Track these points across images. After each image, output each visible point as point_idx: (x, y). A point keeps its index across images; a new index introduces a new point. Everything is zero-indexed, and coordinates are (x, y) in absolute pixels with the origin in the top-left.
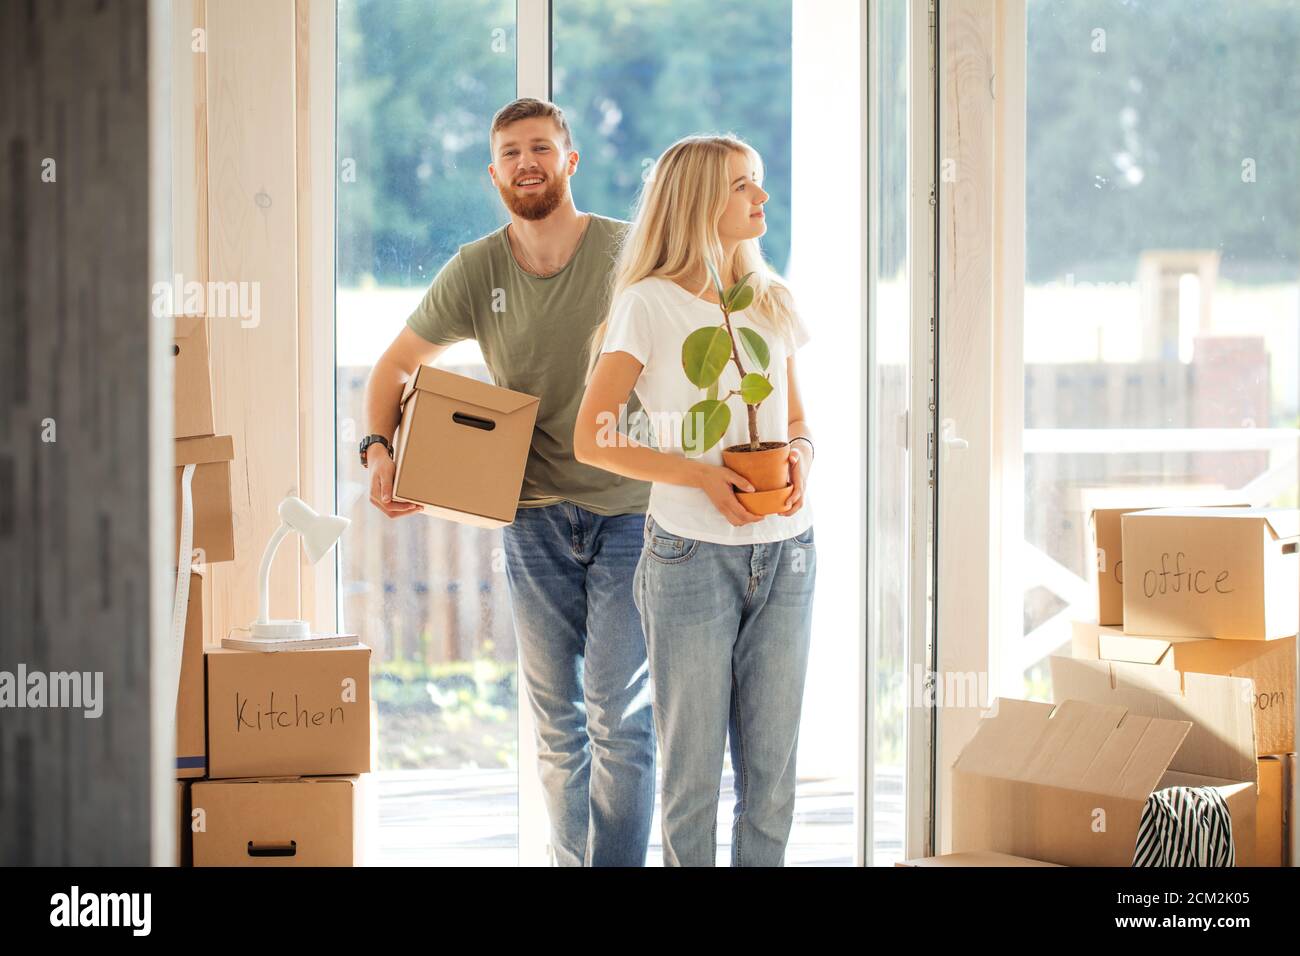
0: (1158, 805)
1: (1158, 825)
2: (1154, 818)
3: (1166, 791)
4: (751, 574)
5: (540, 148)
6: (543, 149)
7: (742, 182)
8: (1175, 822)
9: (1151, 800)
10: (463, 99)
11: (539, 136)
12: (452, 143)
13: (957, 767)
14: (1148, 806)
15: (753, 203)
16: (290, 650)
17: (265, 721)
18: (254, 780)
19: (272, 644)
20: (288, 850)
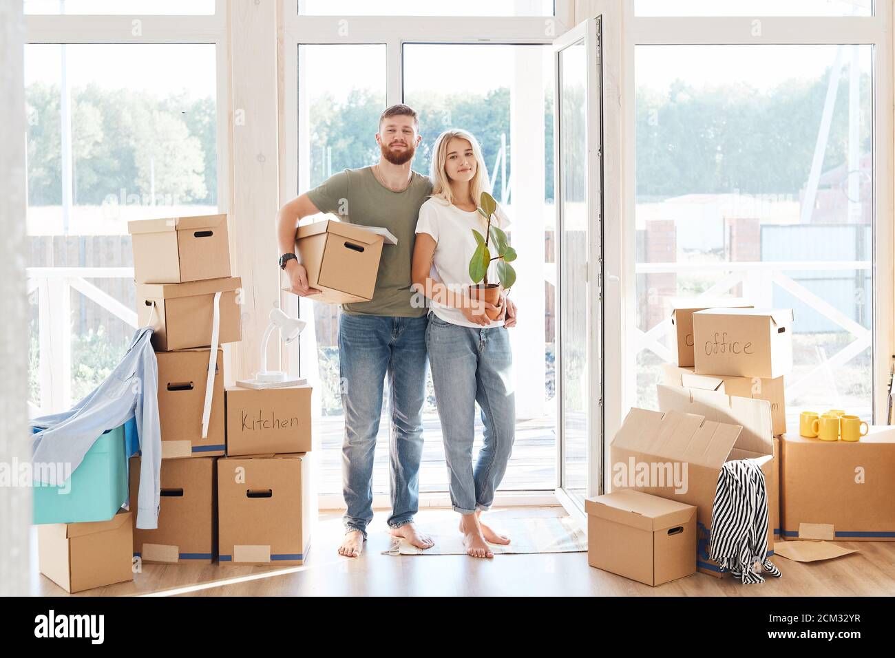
0: (727, 471)
1: (727, 483)
2: (725, 478)
3: (730, 462)
5: (406, 131)
6: (407, 132)
8: (737, 482)
9: (723, 469)
11: (407, 125)
13: (614, 444)
14: (722, 472)
16: (270, 388)
17: (257, 425)
18: (251, 457)
19: (261, 386)
20: (268, 494)
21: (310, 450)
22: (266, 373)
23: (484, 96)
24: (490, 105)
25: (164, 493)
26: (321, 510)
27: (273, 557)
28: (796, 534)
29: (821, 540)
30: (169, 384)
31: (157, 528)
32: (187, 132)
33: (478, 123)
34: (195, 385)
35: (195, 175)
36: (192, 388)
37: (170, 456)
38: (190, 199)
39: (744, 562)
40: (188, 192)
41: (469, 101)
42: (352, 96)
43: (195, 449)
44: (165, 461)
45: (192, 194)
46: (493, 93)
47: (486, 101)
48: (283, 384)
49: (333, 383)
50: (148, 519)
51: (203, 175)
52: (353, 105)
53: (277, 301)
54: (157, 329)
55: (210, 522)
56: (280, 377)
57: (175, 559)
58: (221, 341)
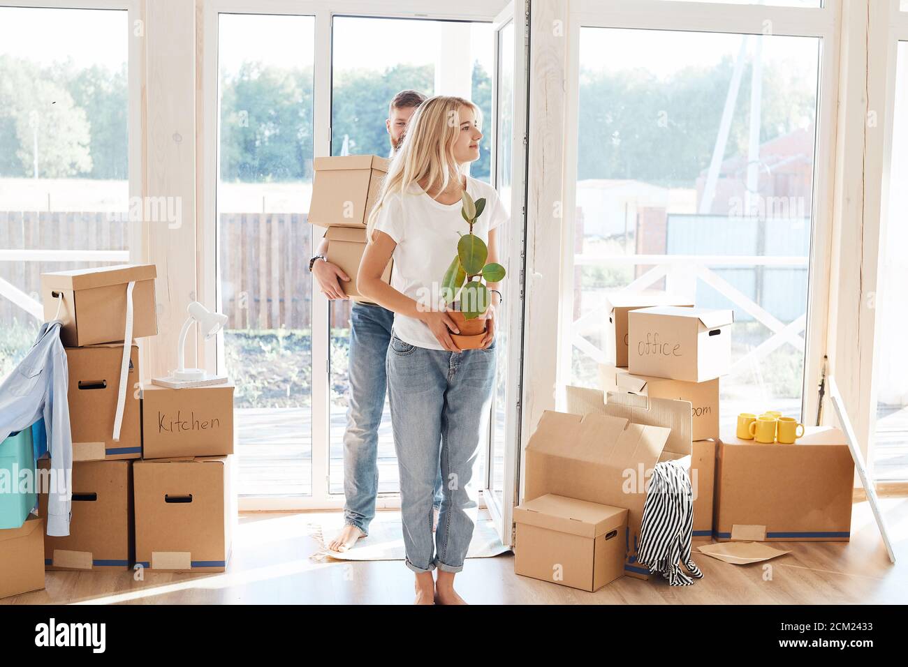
0: (658, 474)
1: (659, 485)
4: (449, 367)
7: (467, 125)
8: (669, 484)
9: (654, 472)
10: (270, 118)
12: (267, 133)
13: (528, 449)
14: (653, 475)
15: (473, 139)
16: (189, 387)
17: (175, 427)
18: (168, 460)
19: (179, 385)
20: (188, 499)
21: (232, 452)
22: (184, 371)
23: (382, 72)
24: (387, 81)
25: (76, 497)
26: (241, 512)
27: (194, 564)
28: (728, 535)
29: (752, 541)
30: (80, 382)
31: (69, 534)
32: (71, 102)
33: (375, 101)
34: (109, 384)
35: (80, 147)
36: (105, 387)
37: (82, 459)
38: (74, 172)
39: (676, 563)
40: (73, 165)
41: (367, 77)
42: (244, 69)
43: (108, 452)
44: (76, 465)
45: (77, 166)
46: (391, 70)
47: (384, 78)
48: (203, 383)
49: (233, 370)
50: (60, 525)
51: (88, 148)
52: (246, 78)
53: (193, 293)
54: (65, 323)
55: (126, 528)
56: (200, 375)
57: (89, 565)
58: (135, 335)
